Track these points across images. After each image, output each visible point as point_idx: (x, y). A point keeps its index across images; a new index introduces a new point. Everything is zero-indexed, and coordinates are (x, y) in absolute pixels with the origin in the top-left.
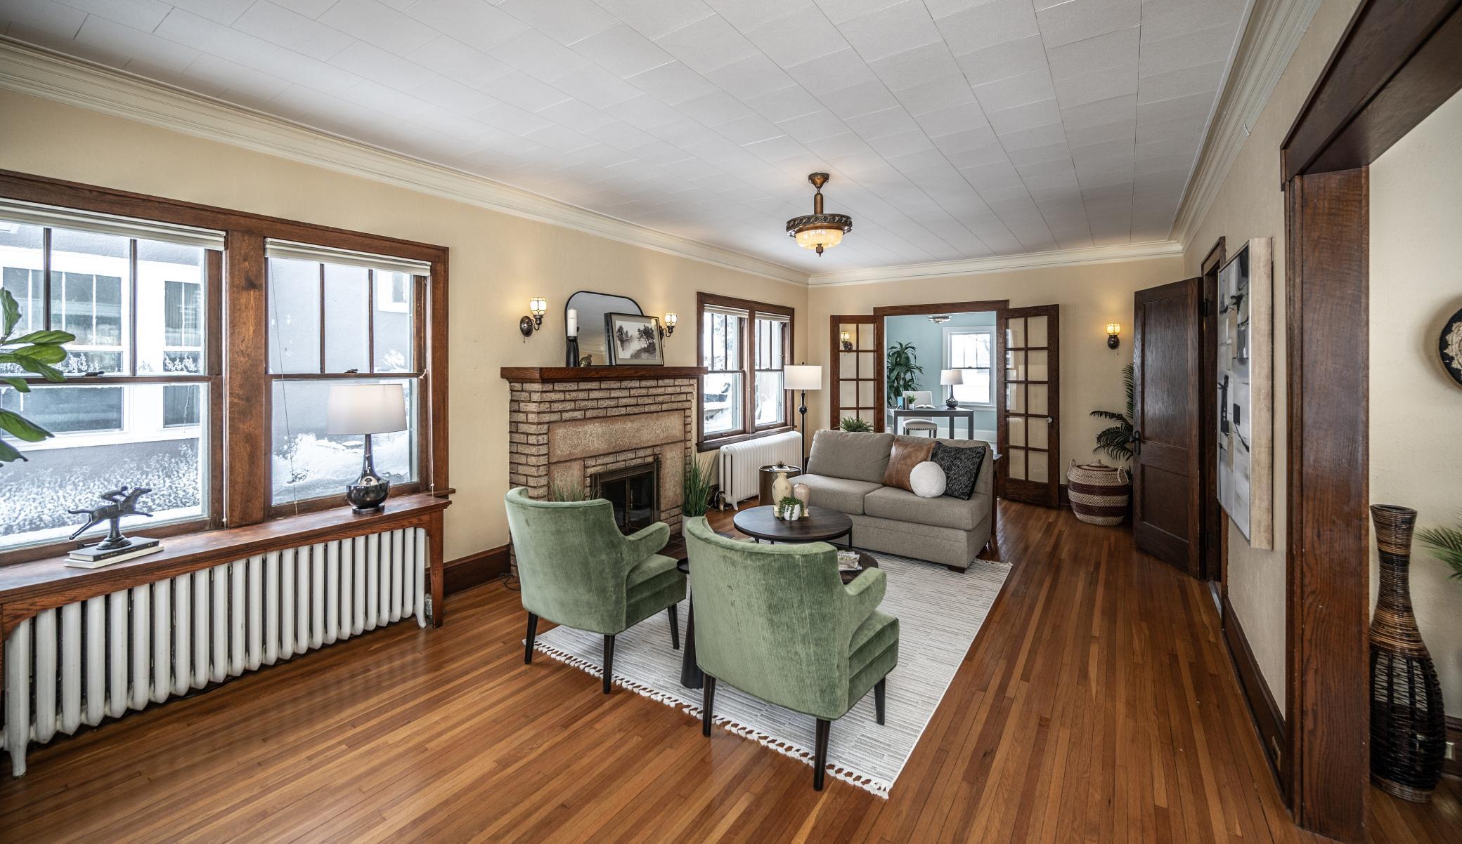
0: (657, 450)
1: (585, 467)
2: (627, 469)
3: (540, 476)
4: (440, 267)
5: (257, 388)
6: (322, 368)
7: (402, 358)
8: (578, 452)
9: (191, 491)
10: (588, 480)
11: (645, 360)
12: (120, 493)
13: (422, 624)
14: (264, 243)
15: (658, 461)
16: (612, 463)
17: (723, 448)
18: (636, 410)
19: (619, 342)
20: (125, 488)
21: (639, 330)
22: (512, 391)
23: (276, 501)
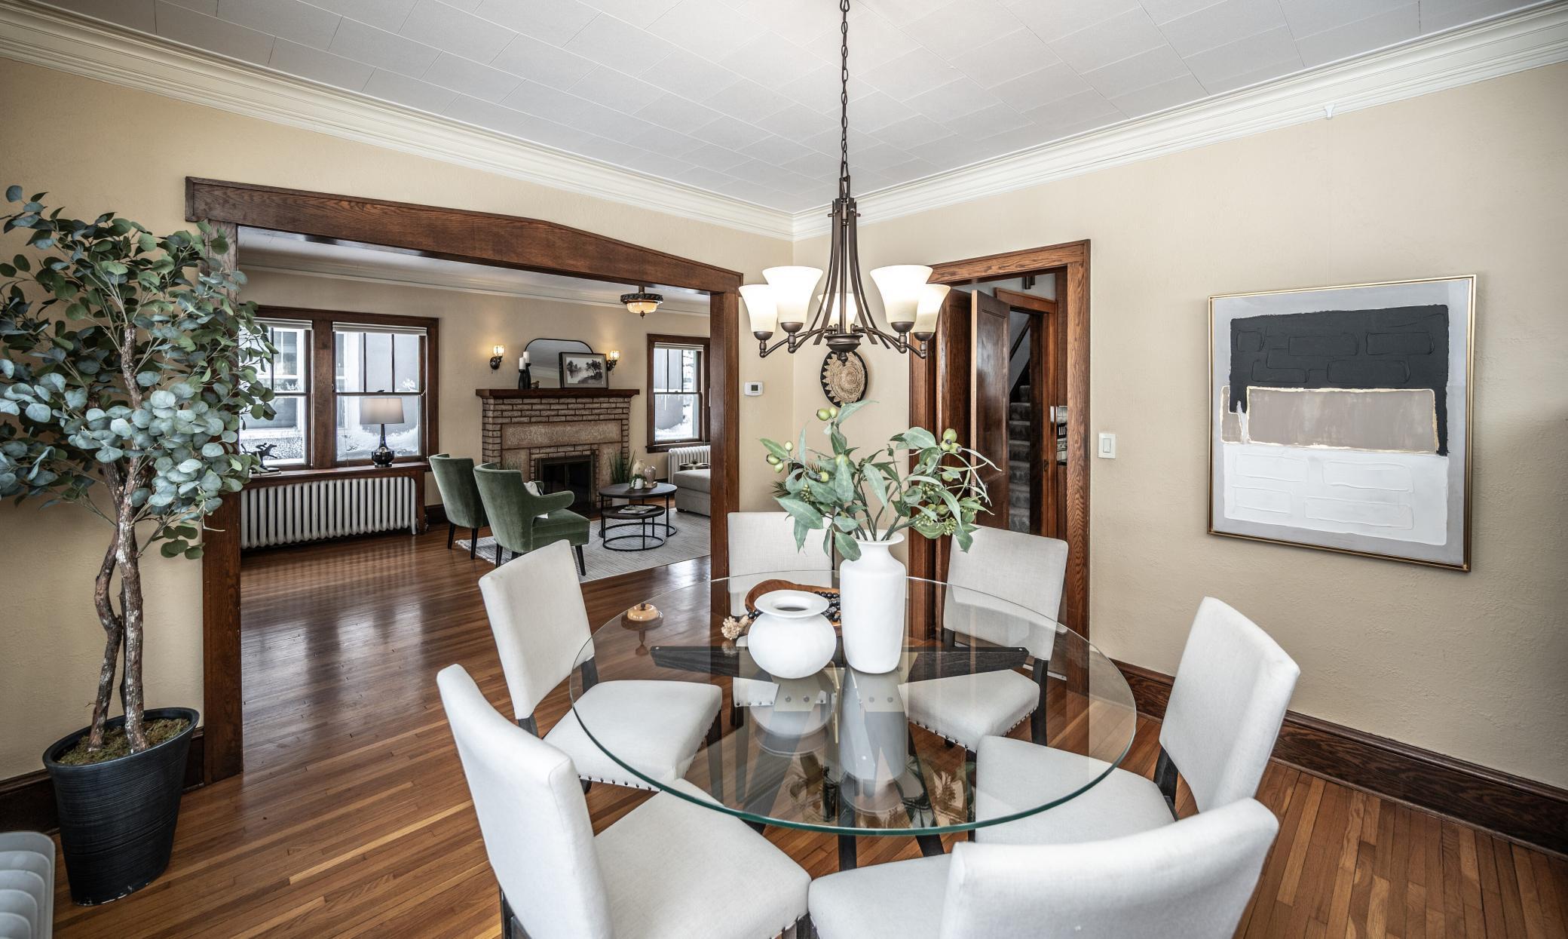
0: (595, 447)
1: (530, 454)
2: (566, 458)
3: (495, 457)
4: (433, 330)
5: (327, 401)
6: (365, 389)
7: (414, 383)
8: (525, 443)
9: (299, 451)
10: (533, 463)
11: (592, 384)
12: (263, 446)
13: (414, 533)
14: (332, 324)
15: (595, 455)
16: (552, 452)
17: (671, 451)
18: (576, 418)
19: (568, 373)
20: (265, 444)
21: (587, 364)
22: (484, 403)
23: (339, 459)
